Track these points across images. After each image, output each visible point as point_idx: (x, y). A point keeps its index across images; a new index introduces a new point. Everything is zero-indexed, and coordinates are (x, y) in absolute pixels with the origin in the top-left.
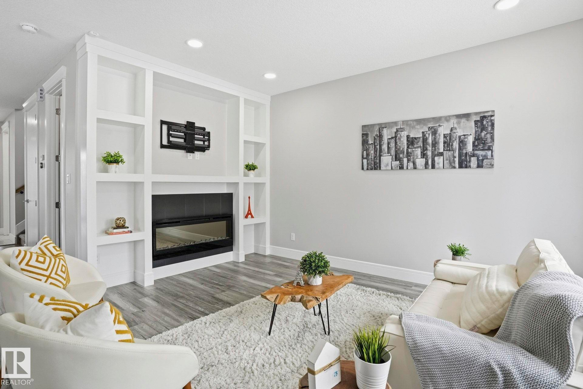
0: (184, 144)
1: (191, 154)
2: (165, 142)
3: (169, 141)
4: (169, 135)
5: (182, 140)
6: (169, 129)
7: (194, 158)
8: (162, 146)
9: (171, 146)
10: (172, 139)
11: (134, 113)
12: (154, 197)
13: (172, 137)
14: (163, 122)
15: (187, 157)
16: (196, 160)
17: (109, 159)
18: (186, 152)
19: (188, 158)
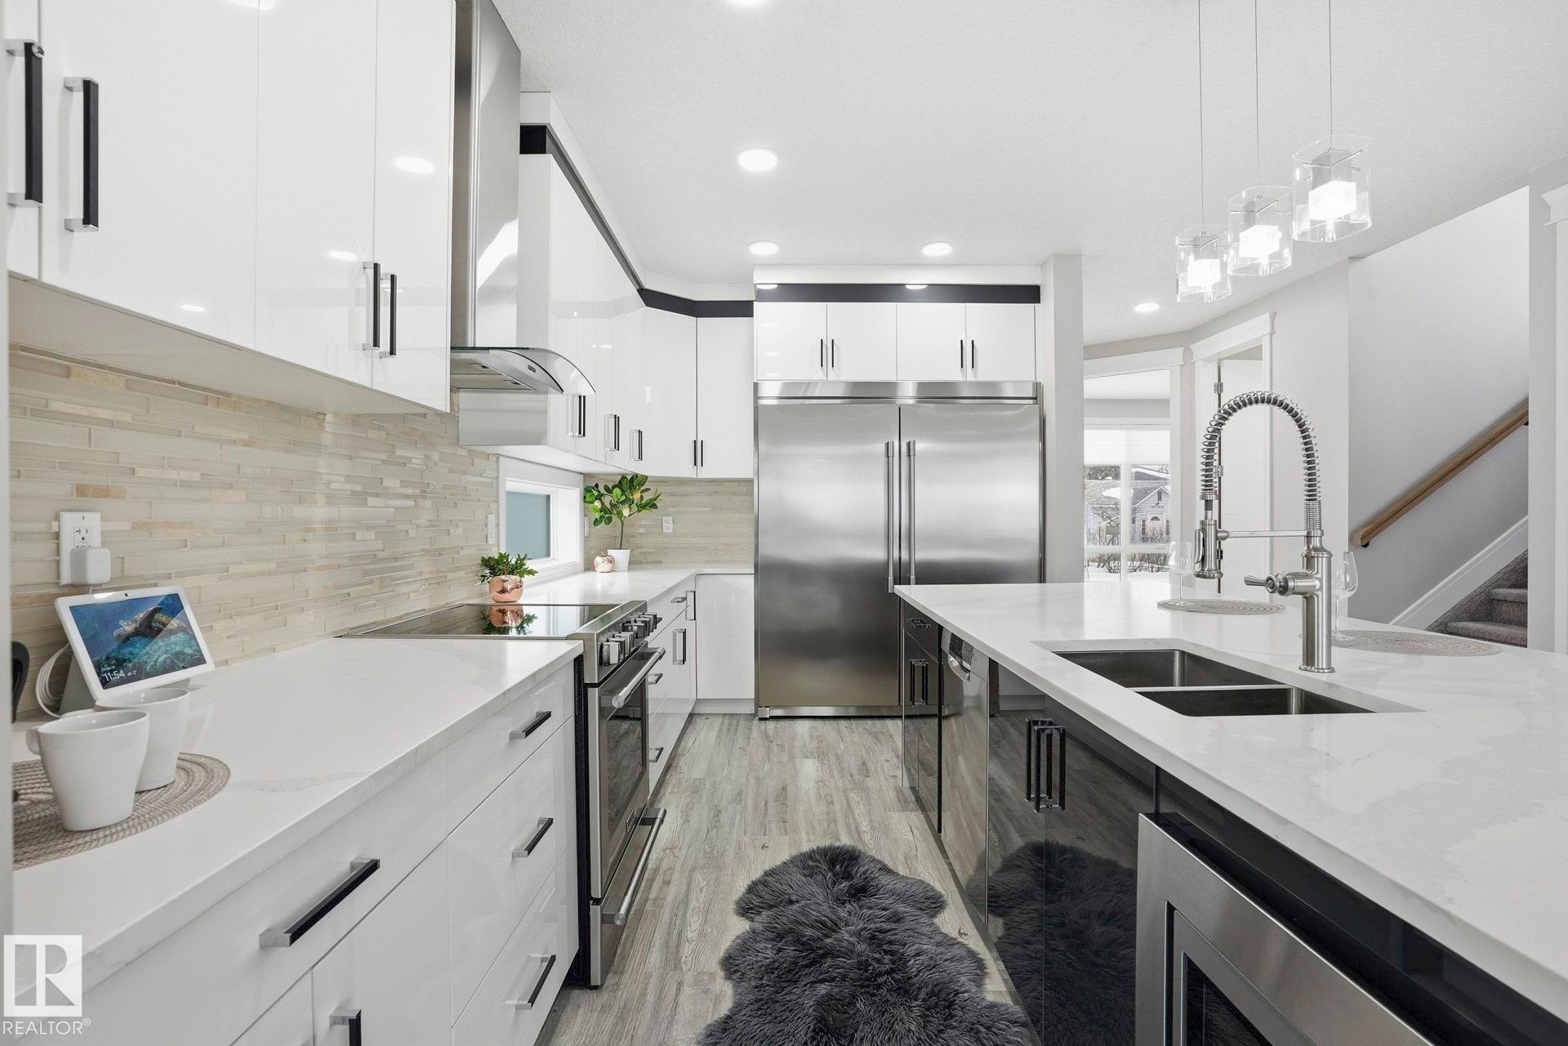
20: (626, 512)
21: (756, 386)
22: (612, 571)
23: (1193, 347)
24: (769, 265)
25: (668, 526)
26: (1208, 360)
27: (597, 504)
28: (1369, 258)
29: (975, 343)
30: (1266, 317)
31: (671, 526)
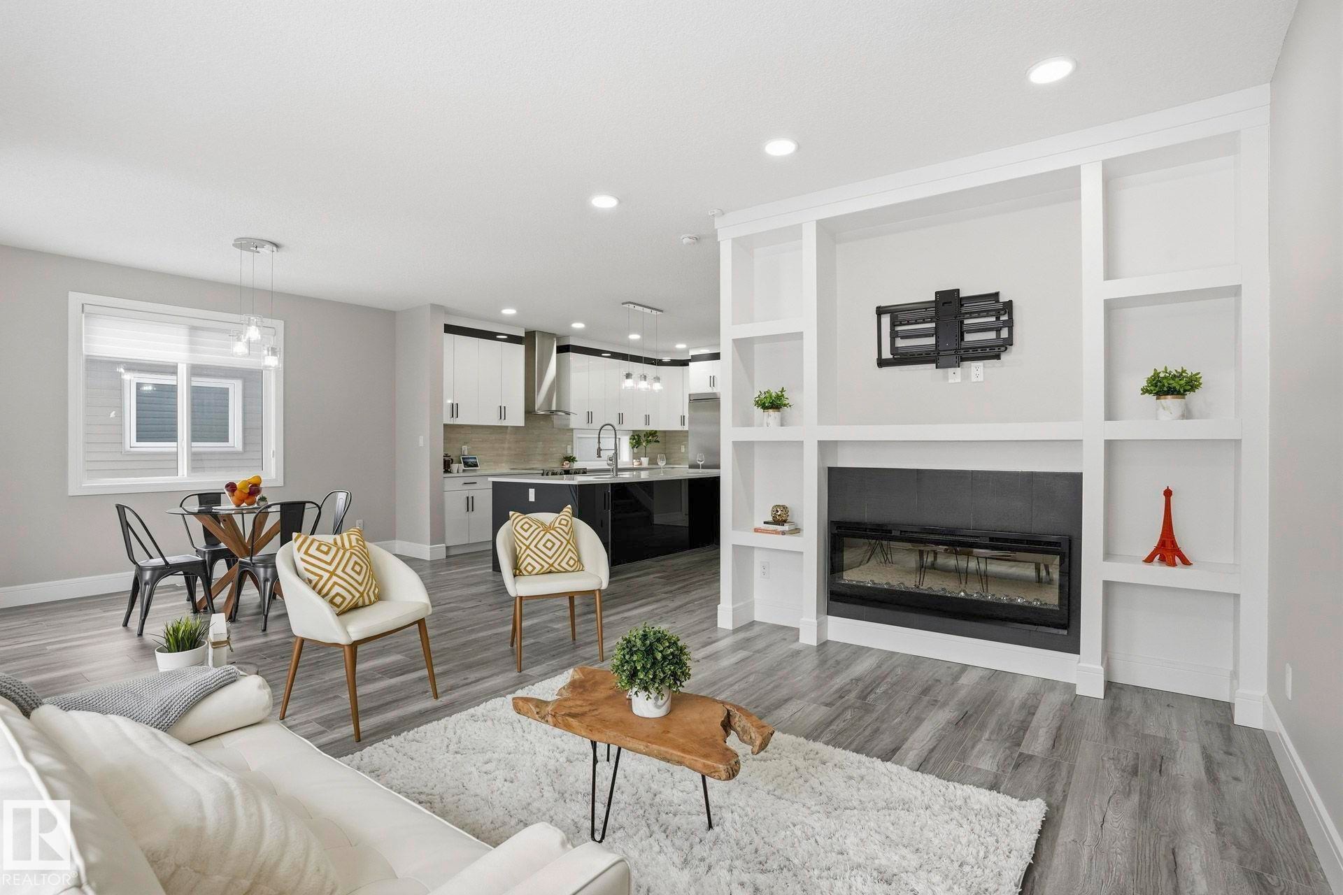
1: (958, 369)
2: (887, 354)
3: (895, 348)
4: (894, 335)
5: (930, 340)
6: (894, 323)
7: (966, 377)
8: (882, 363)
9: (902, 358)
13: (902, 338)
14: (880, 311)
15: (946, 378)
16: (973, 382)
19: (950, 381)
21: (689, 396)
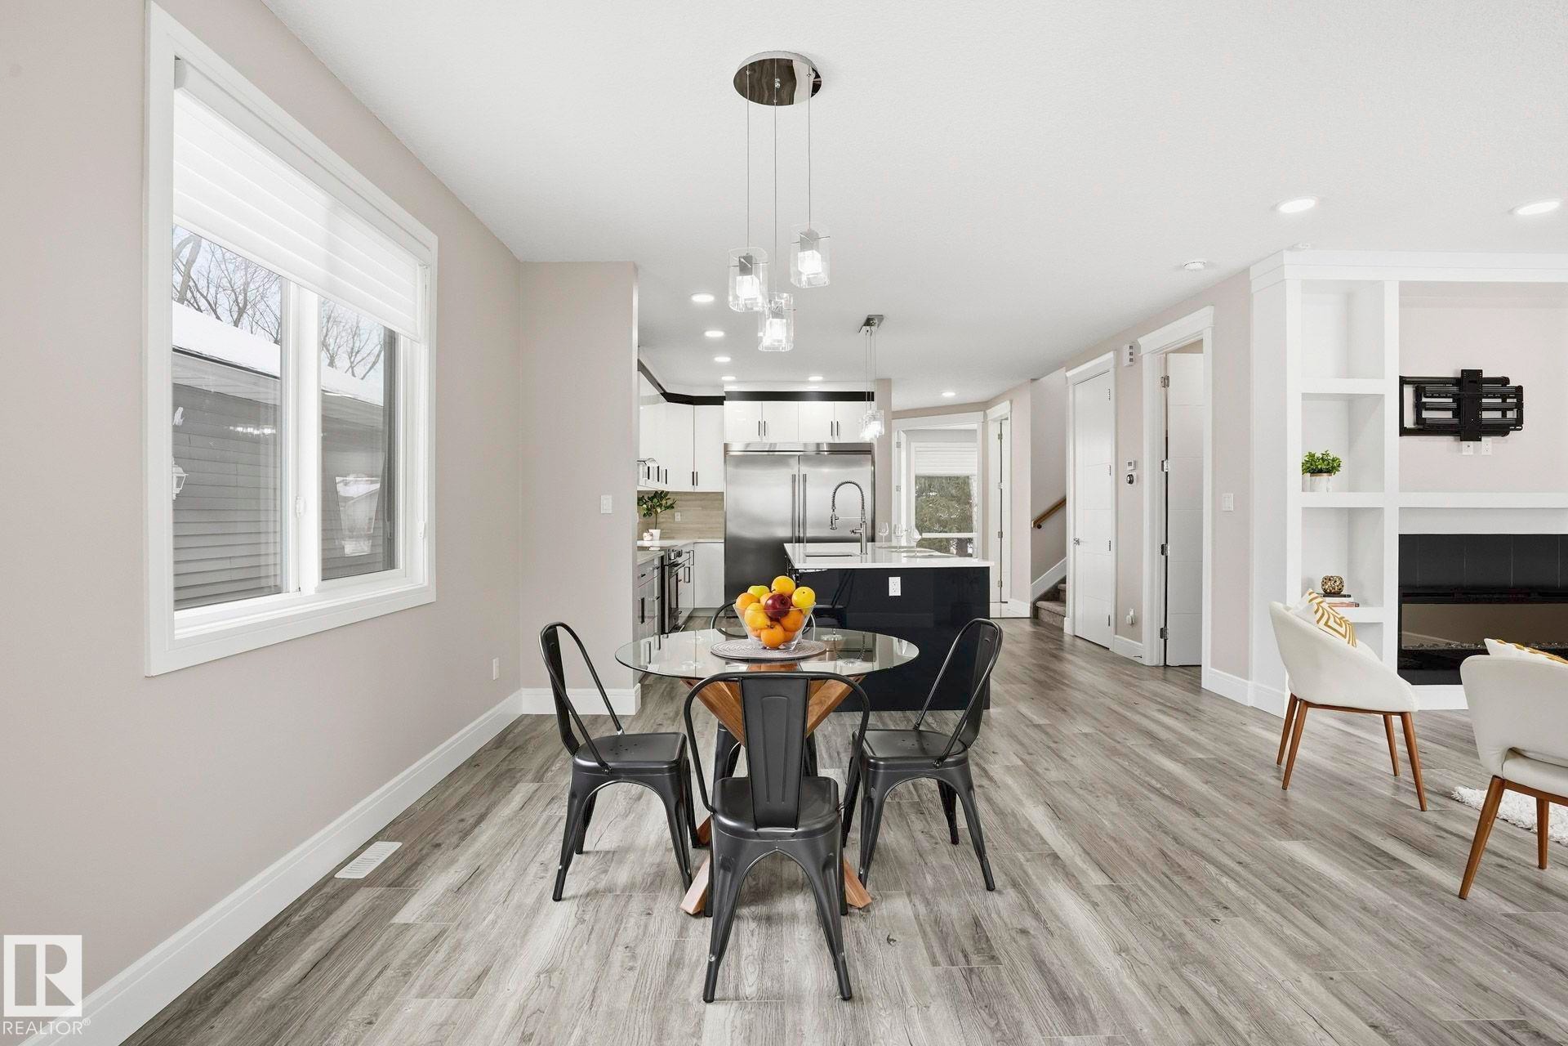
0: (1456, 421)
1: (1471, 443)
2: (1409, 423)
3: (1419, 419)
4: (1419, 407)
5: (1448, 415)
6: (1418, 394)
7: (1477, 451)
8: (1404, 431)
9: (1424, 428)
10: (1426, 414)
11: (1348, 372)
12: (1404, 540)
13: (1427, 409)
14: (1403, 381)
15: (1460, 451)
16: (1484, 456)
17: (1319, 467)
18: (1461, 440)
19: (1464, 453)
20: (659, 510)
21: (726, 445)
22: (651, 540)
23: (988, 411)
24: (730, 383)
25: (678, 517)
26: (994, 420)
27: (645, 506)
28: (1042, 379)
29: (839, 423)
30: (1008, 402)
31: (679, 517)
